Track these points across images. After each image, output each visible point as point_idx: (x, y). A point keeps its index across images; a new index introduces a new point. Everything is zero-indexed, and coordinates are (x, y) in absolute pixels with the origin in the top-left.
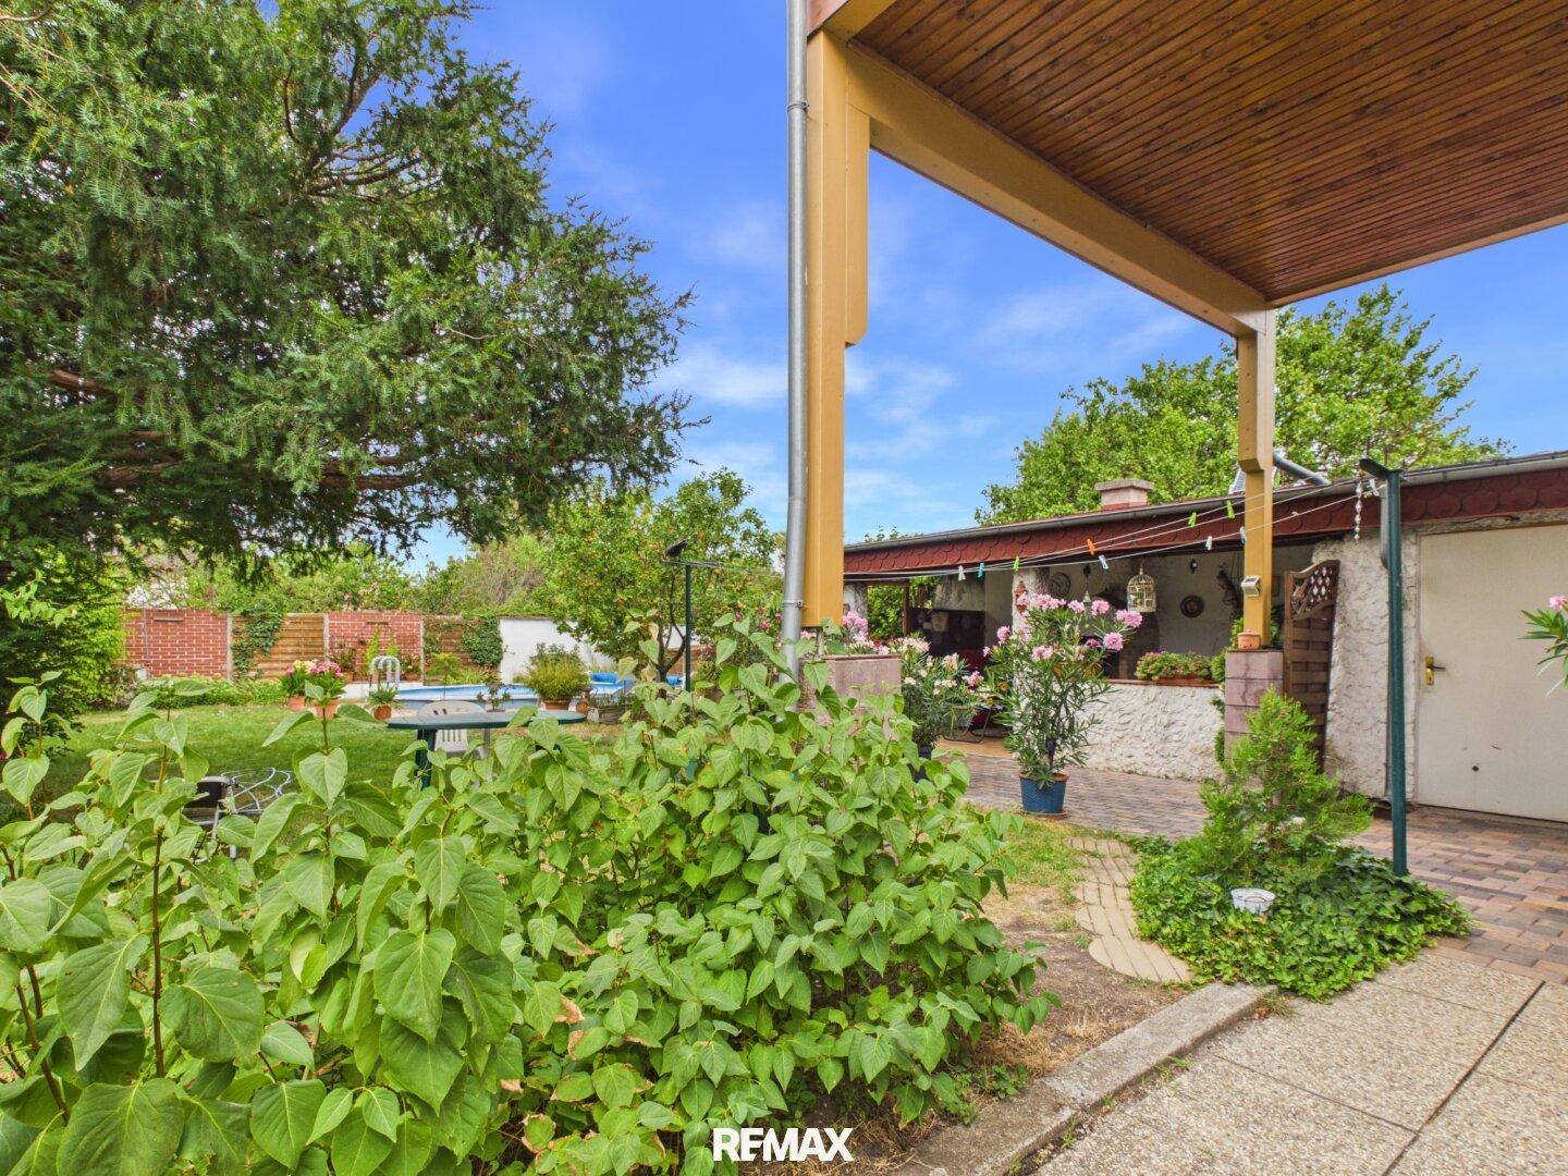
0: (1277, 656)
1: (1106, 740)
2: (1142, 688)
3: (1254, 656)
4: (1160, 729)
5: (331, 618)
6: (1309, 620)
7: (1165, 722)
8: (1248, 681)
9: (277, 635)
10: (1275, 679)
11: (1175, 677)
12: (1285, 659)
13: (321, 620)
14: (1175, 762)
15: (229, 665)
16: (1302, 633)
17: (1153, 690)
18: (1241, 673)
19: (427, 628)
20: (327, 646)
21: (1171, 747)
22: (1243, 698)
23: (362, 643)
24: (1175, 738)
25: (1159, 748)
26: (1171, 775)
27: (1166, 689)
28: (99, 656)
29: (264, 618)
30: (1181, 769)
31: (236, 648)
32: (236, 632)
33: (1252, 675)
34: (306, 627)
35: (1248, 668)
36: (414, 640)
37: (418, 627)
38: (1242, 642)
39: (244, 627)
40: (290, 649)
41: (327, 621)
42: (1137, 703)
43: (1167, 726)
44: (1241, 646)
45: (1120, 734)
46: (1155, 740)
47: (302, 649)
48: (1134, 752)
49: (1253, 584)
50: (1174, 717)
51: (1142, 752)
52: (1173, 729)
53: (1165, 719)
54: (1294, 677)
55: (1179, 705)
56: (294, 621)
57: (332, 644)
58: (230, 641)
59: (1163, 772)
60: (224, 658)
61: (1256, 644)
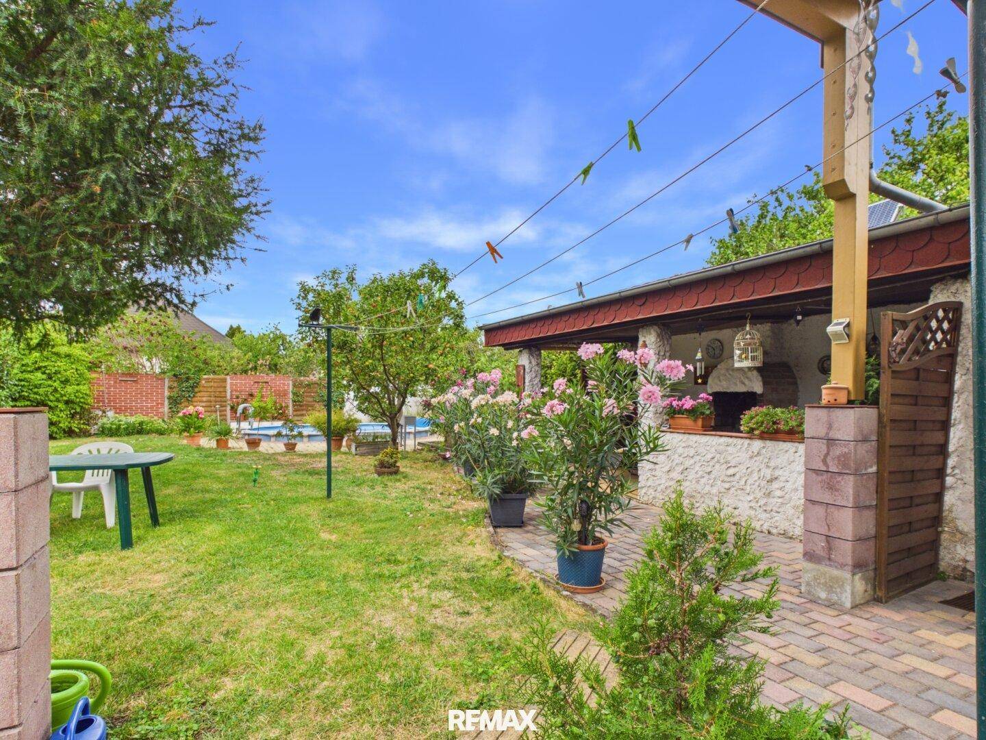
0: (870, 413)
1: (714, 491)
2: (747, 442)
3: (839, 413)
4: (763, 483)
5: (231, 379)
6: (917, 370)
7: (769, 477)
8: (831, 442)
9: (196, 390)
10: (865, 440)
11: (777, 432)
12: (880, 416)
13: (225, 381)
14: (778, 517)
15: (166, 409)
16: (902, 386)
17: (757, 444)
18: (822, 432)
19: (294, 386)
20: (229, 397)
21: (774, 502)
22: (824, 461)
23: (251, 395)
24: (778, 493)
25: (762, 502)
26: (774, 531)
27: (769, 443)
28: (67, 402)
29: (188, 379)
30: (784, 525)
31: (170, 398)
32: (170, 388)
33: (835, 434)
34: (216, 385)
35: (830, 427)
36: (285, 394)
37: (288, 385)
38: (826, 396)
39: (175, 385)
40: (204, 399)
41: (229, 381)
42: (744, 456)
43: (770, 481)
44: (824, 402)
45: (727, 485)
46: (759, 494)
47: (212, 399)
48: (740, 505)
49: (840, 328)
50: (777, 473)
51: (747, 505)
52: (775, 485)
53: (768, 473)
54: (891, 438)
55: (781, 460)
56: (208, 380)
57: (232, 395)
58: (167, 393)
59: (765, 527)
60: (163, 404)
61: (843, 398)
